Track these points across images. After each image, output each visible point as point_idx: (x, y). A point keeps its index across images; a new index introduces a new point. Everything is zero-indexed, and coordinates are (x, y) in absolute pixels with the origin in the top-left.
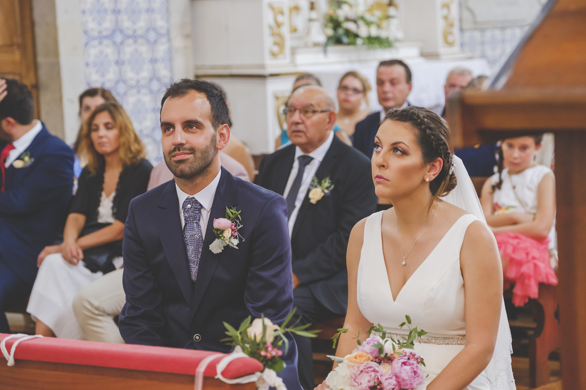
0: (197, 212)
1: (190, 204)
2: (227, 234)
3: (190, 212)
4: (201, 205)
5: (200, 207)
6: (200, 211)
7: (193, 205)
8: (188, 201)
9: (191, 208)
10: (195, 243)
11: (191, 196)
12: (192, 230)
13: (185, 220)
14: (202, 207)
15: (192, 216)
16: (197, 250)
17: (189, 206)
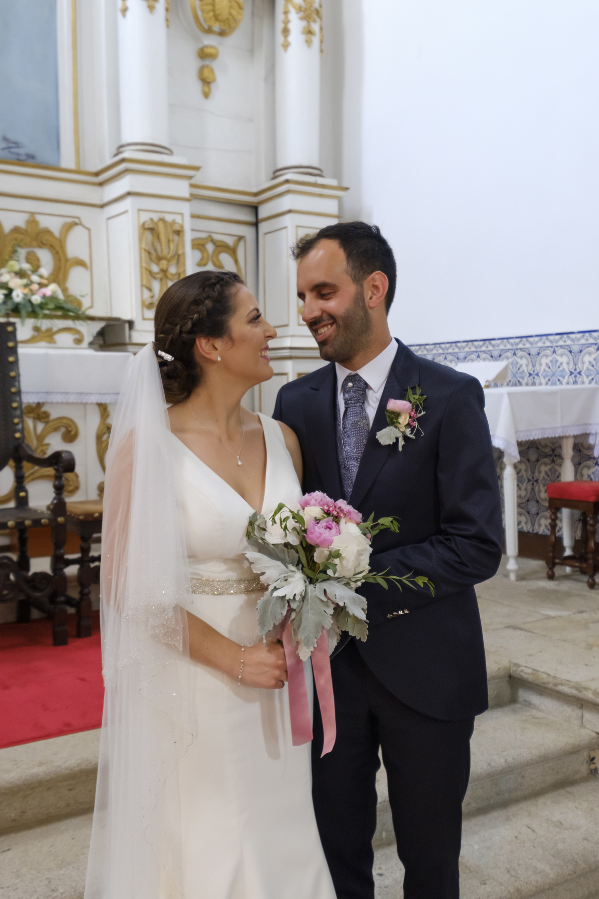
0: (361, 392)
1: (352, 382)
2: (404, 420)
3: (352, 393)
4: (366, 384)
5: (365, 386)
6: (365, 392)
7: (355, 384)
8: (349, 378)
9: (353, 387)
10: (357, 433)
11: (353, 373)
12: (354, 416)
13: (346, 403)
14: (367, 386)
15: (354, 397)
16: (361, 443)
17: (350, 384)
